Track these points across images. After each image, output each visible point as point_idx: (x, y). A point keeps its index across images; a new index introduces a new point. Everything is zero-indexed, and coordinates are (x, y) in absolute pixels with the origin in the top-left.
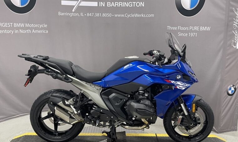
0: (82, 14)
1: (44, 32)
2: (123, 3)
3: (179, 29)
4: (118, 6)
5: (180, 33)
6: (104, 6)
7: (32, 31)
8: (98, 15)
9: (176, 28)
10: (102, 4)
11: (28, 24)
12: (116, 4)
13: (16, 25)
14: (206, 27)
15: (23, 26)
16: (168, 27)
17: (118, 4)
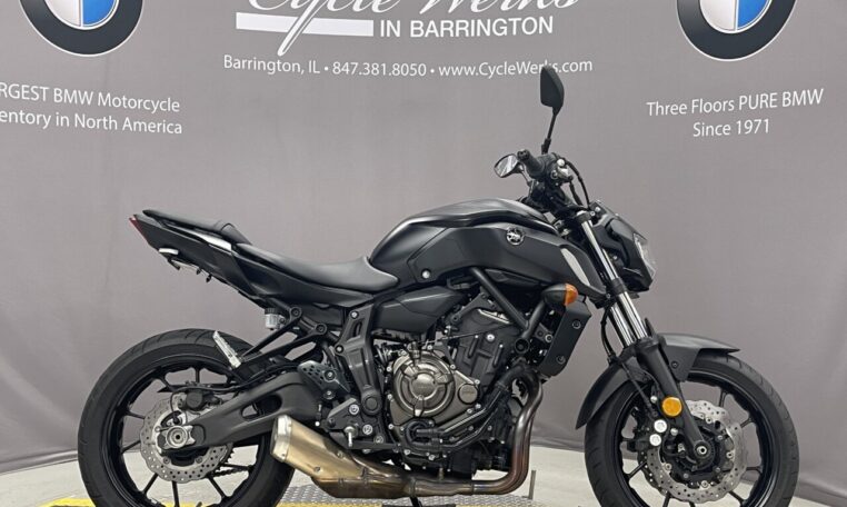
0: (312, 67)
1: (166, 129)
2: (473, 22)
3: (697, 110)
4: (452, 35)
5: (700, 127)
6: (398, 34)
7: (120, 126)
8: (373, 69)
9: (682, 108)
10: (392, 28)
11: (109, 95)
12: (443, 29)
13: (63, 95)
14: (804, 92)
15: (89, 103)
16: (651, 104)
17: (450, 29)
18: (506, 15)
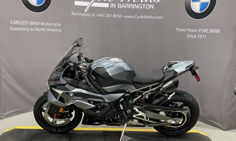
0: (93, 15)
1: (58, 30)
2: (134, 5)
3: (188, 31)
4: (128, 8)
5: (189, 35)
6: (115, 7)
7: (46, 30)
8: (108, 16)
9: (185, 30)
10: (113, 5)
11: (43, 23)
12: (126, 6)
13: (32, 23)
14: (215, 30)
15: (39, 25)
16: (177, 28)
17: (128, 6)
18: (142, 3)
